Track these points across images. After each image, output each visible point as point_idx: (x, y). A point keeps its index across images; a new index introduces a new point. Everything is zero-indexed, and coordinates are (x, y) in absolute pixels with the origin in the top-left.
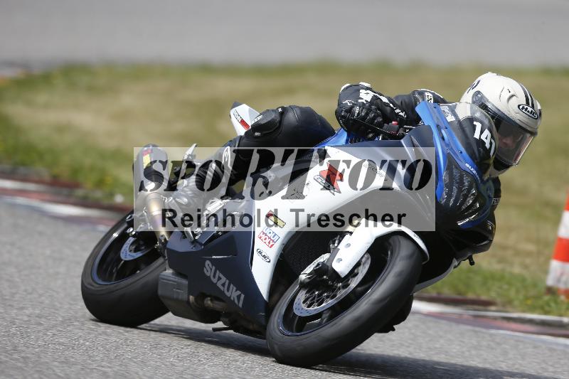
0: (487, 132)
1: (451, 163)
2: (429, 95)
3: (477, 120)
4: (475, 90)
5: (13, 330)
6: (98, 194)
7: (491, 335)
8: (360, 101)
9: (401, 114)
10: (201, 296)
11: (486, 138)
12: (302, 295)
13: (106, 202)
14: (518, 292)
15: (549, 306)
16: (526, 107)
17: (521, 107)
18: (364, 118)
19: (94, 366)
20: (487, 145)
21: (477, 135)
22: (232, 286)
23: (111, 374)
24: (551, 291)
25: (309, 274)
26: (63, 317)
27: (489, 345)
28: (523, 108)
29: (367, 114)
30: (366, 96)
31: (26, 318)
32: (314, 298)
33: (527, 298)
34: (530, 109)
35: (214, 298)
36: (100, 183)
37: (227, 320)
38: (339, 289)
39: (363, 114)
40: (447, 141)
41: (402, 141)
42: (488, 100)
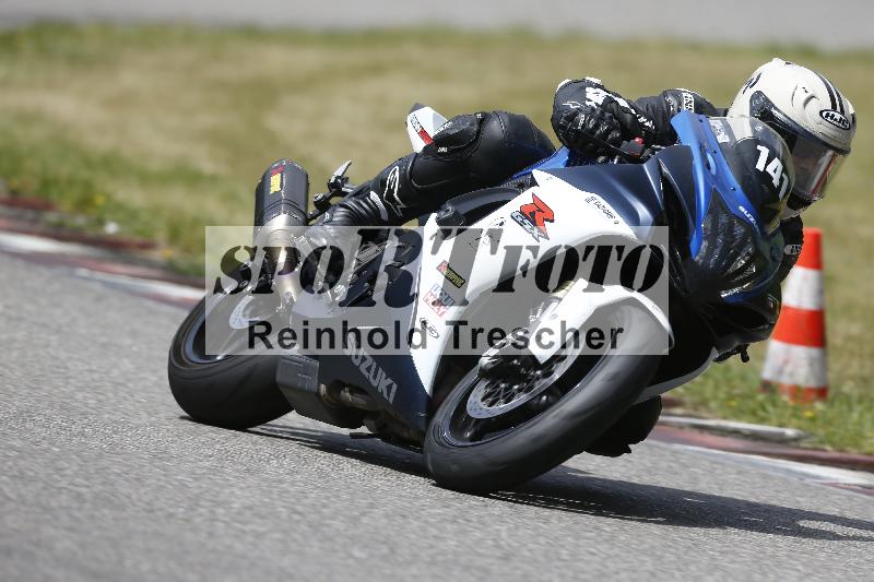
0: (776, 163)
1: (717, 204)
2: (688, 97)
3: (762, 143)
4: (755, 89)
6: (80, 221)
7: (674, 452)
8: (587, 103)
9: (647, 124)
10: (336, 386)
11: (775, 171)
12: (481, 389)
13: (90, 233)
14: (717, 387)
15: (764, 409)
16: (831, 113)
17: (824, 114)
18: (592, 131)
19: (64, 483)
20: (776, 182)
21: (760, 166)
22: (380, 370)
23: (88, 496)
24: (768, 387)
25: (495, 357)
26: (18, 407)
27: (671, 467)
28: (827, 115)
29: (597, 126)
30: (595, 97)
32: (499, 393)
33: (731, 397)
34: (838, 116)
35: (355, 390)
36: (85, 203)
37: (373, 423)
38: (538, 379)
39: (591, 126)
40: (713, 171)
41: (645, 166)
42: (773, 105)
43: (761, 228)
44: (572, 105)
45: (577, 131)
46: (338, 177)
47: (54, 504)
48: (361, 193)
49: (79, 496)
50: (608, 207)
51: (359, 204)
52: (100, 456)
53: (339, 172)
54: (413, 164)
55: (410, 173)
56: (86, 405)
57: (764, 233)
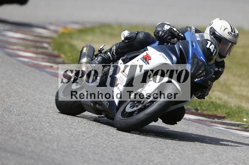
0: (213, 46)
1: (194, 56)
3: (209, 40)
4: (211, 26)
5: (72, 138)
8: (164, 29)
9: (182, 35)
10: (95, 104)
11: (212, 48)
16: (231, 33)
17: (229, 33)
18: (163, 36)
20: (212, 51)
21: (208, 46)
23: (114, 159)
28: (230, 33)
29: (164, 35)
30: (167, 28)
31: (78, 133)
34: (233, 34)
35: (99, 104)
40: (195, 47)
41: (175, 45)
42: (216, 31)
43: (207, 63)
44: (159, 29)
45: (159, 36)
46: (101, 49)
47: (104, 161)
48: (106, 53)
49: (111, 159)
50: (165, 56)
51: (105, 55)
52: (117, 147)
53: (101, 47)
54: (119, 45)
55: (118, 47)
56: (113, 133)
57: (208, 64)
